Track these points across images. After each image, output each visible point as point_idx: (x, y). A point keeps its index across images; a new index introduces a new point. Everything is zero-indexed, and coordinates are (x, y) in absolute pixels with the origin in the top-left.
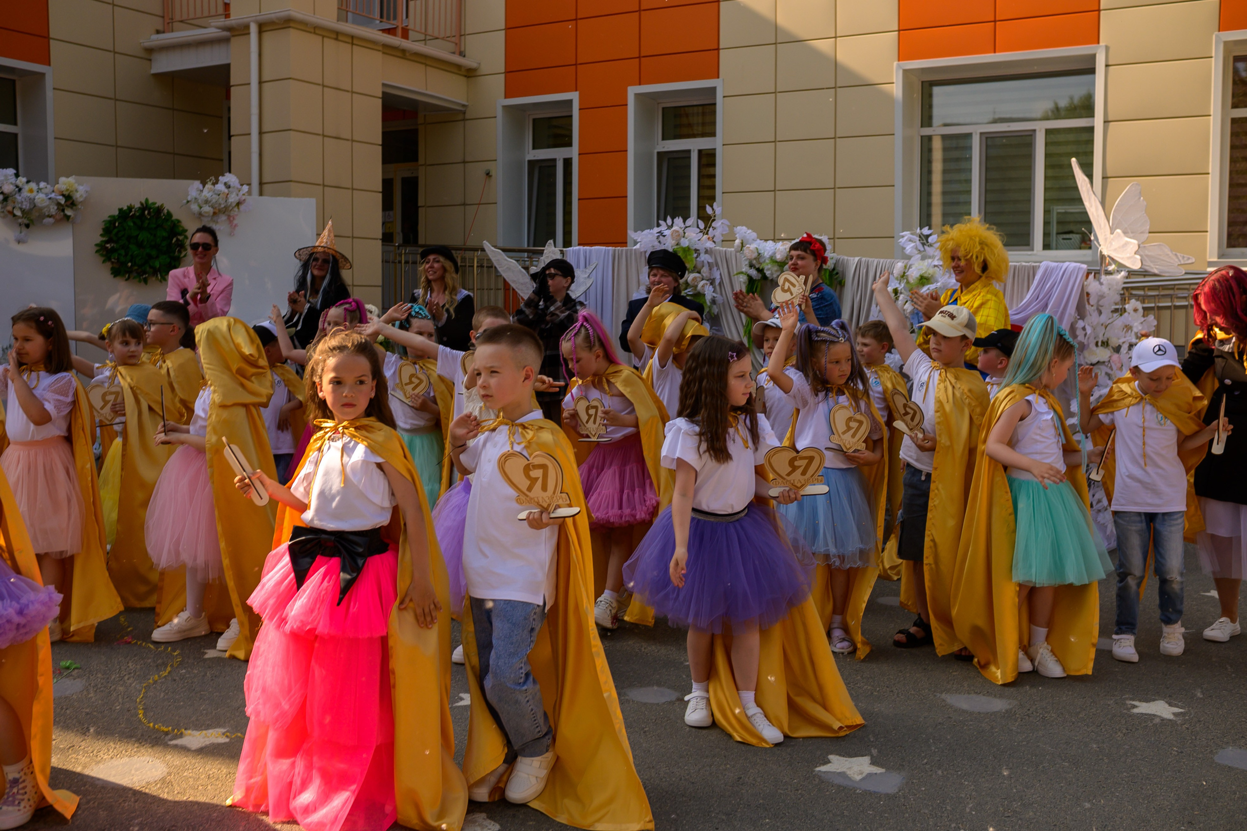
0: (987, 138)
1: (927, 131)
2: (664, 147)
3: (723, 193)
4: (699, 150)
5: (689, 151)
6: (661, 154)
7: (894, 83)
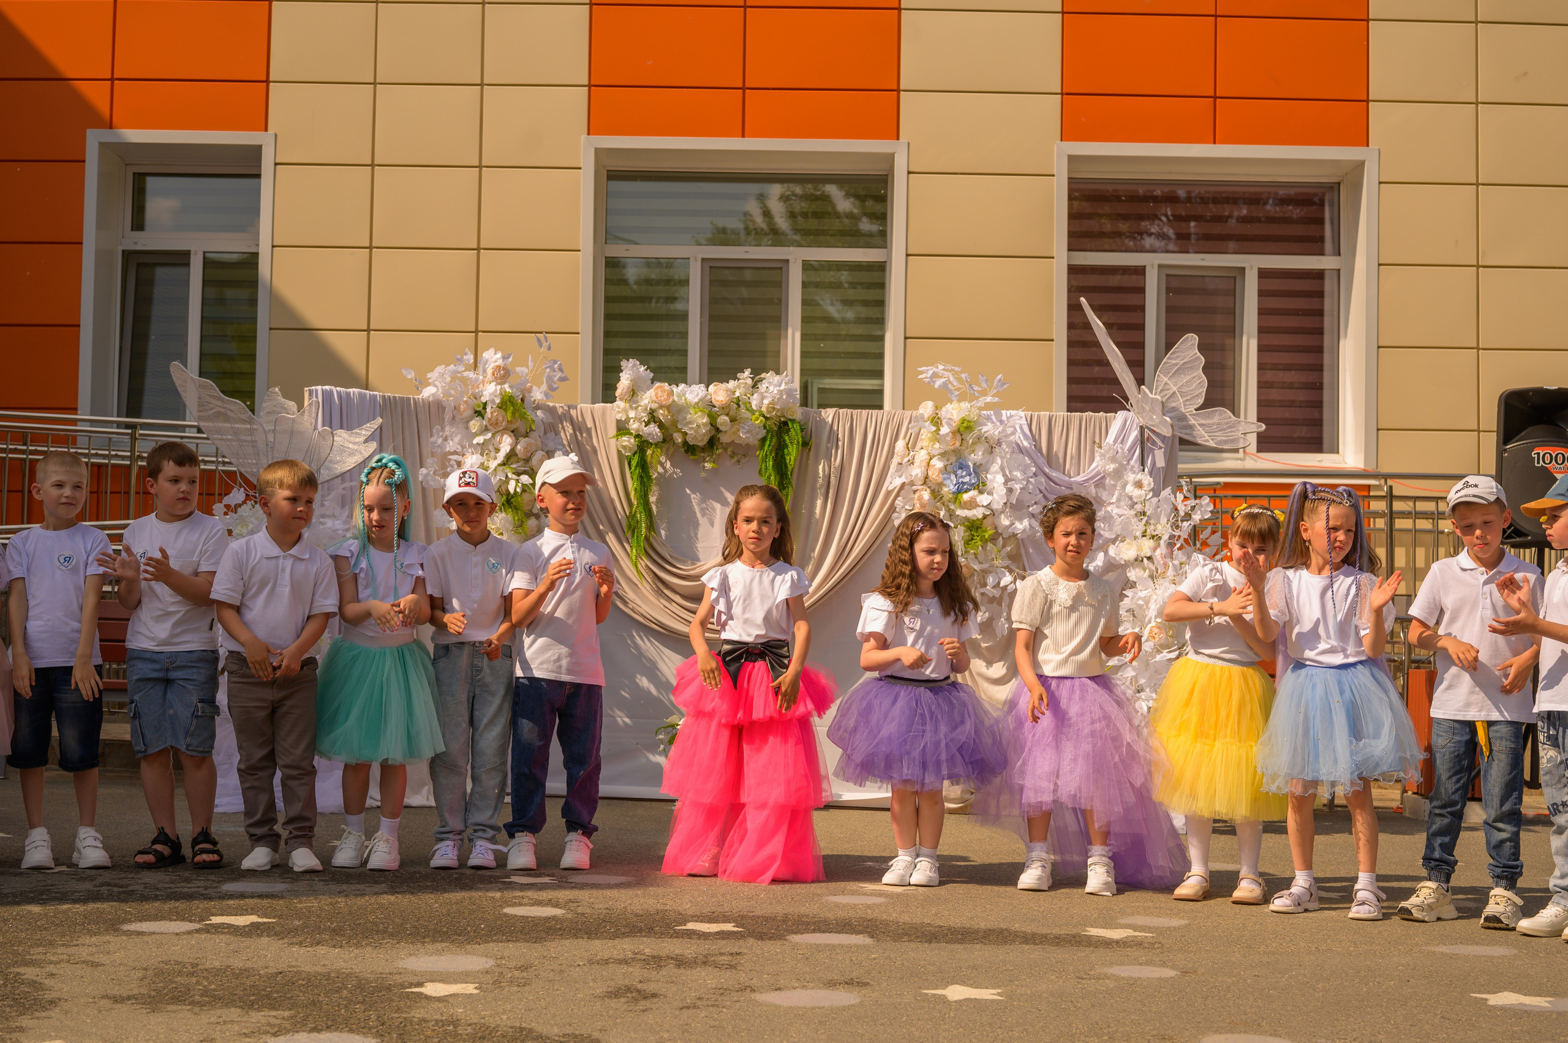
0: (711, 267)
1: (617, 250)
2: (136, 243)
3: (271, 329)
4: (204, 252)
5: (186, 254)
6: (127, 255)
7: (580, 168)
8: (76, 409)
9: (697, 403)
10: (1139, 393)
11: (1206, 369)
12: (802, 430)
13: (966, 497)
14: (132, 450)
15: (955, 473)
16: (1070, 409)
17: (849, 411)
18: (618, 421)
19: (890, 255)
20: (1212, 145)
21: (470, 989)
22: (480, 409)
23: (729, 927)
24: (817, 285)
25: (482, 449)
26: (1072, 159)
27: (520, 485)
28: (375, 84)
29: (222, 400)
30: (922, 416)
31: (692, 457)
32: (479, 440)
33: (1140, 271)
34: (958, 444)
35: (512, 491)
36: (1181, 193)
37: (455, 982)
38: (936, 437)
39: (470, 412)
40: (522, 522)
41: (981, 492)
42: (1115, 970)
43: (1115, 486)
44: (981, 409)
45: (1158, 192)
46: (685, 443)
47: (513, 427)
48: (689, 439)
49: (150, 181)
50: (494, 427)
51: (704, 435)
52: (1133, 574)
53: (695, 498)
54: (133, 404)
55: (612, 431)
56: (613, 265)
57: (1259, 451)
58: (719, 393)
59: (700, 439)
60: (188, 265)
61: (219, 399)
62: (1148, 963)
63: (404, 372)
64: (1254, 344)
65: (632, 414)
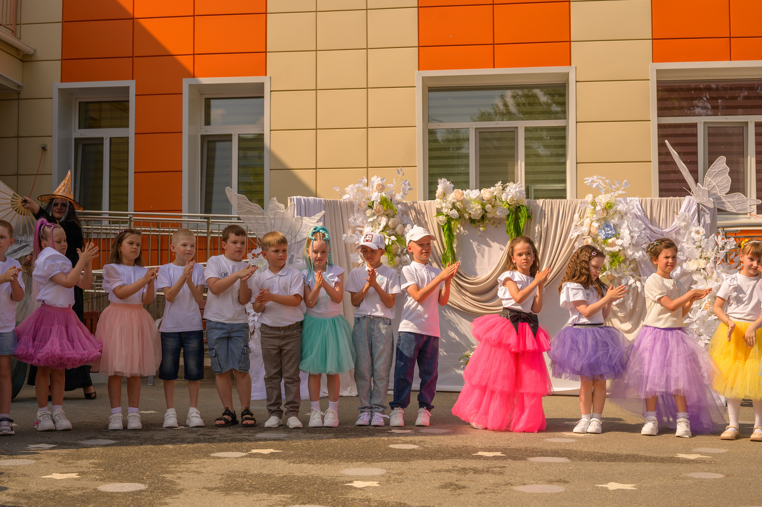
0: (480, 132)
1: (433, 126)
2: (207, 131)
3: (270, 170)
4: (239, 134)
5: (231, 135)
6: (203, 137)
7: (415, 87)
8: (181, 210)
9: (475, 199)
10: (697, 187)
11: (730, 174)
12: (527, 210)
13: (610, 241)
14: (208, 229)
15: (604, 229)
16: (660, 196)
17: (550, 200)
18: (437, 209)
19: (568, 122)
20: (730, 61)
21: (375, 484)
22: (371, 205)
23: (499, 454)
24: (531, 138)
25: (372, 224)
26: (658, 71)
27: (391, 241)
28: (316, 51)
29: (250, 205)
30: (587, 201)
31: (473, 225)
32: (371, 219)
33: (695, 125)
34: (605, 215)
35: (387, 244)
36: (714, 86)
37: (368, 480)
38: (594, 211)
39: (366, 206)
40: (392, 259)
41: (617, 238)
42: (692, 475)
43: (685, 233)
44: (616, 197)
45: (702, 86)
46: (470, 218)
47: (387, 213)
48: (472, 216)
49: (213, 102)
50: (378, 214)
51: (479, 214)
52: (695, 277)
53: (475, 244)
54: (207, 208)
55: (434, 213)
56: (431, 132)
57: (757, 214)
58: (486, 193)
59: (477, 216)
60: (231, 141)
61: (248, 204)
62: (708, 471)
63: (334, 188)
64: (754, 160)
65: (444, 205)
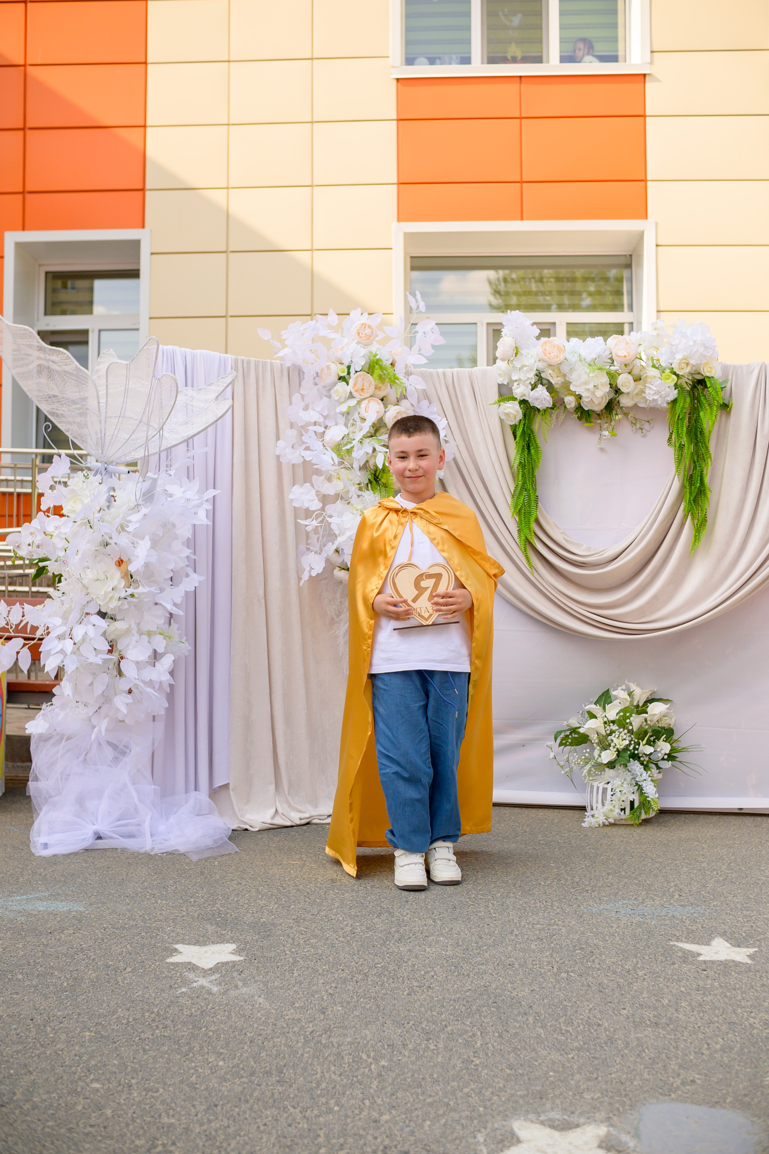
0: (494, 330)
2: (48, 325)
4: (99, 331)
5: (86, 332)
7: (391, 248)
9: (593, 360)
18: (500, 386)
19: (637, 315)
22: (345, 374)
25: (346, 418)
31: (588, 424)
32: (344, 408)
35: (380, 467)
39: (337, 378)
47: (382, 394)
48: (583, 403)
50: (359, 395)
51: (602, 398)
55: (492, 397)
58: (620, 347)
59: (596, 402)
60: (87, 341)
